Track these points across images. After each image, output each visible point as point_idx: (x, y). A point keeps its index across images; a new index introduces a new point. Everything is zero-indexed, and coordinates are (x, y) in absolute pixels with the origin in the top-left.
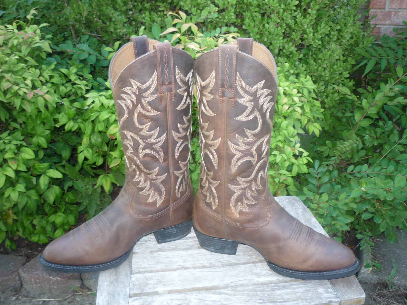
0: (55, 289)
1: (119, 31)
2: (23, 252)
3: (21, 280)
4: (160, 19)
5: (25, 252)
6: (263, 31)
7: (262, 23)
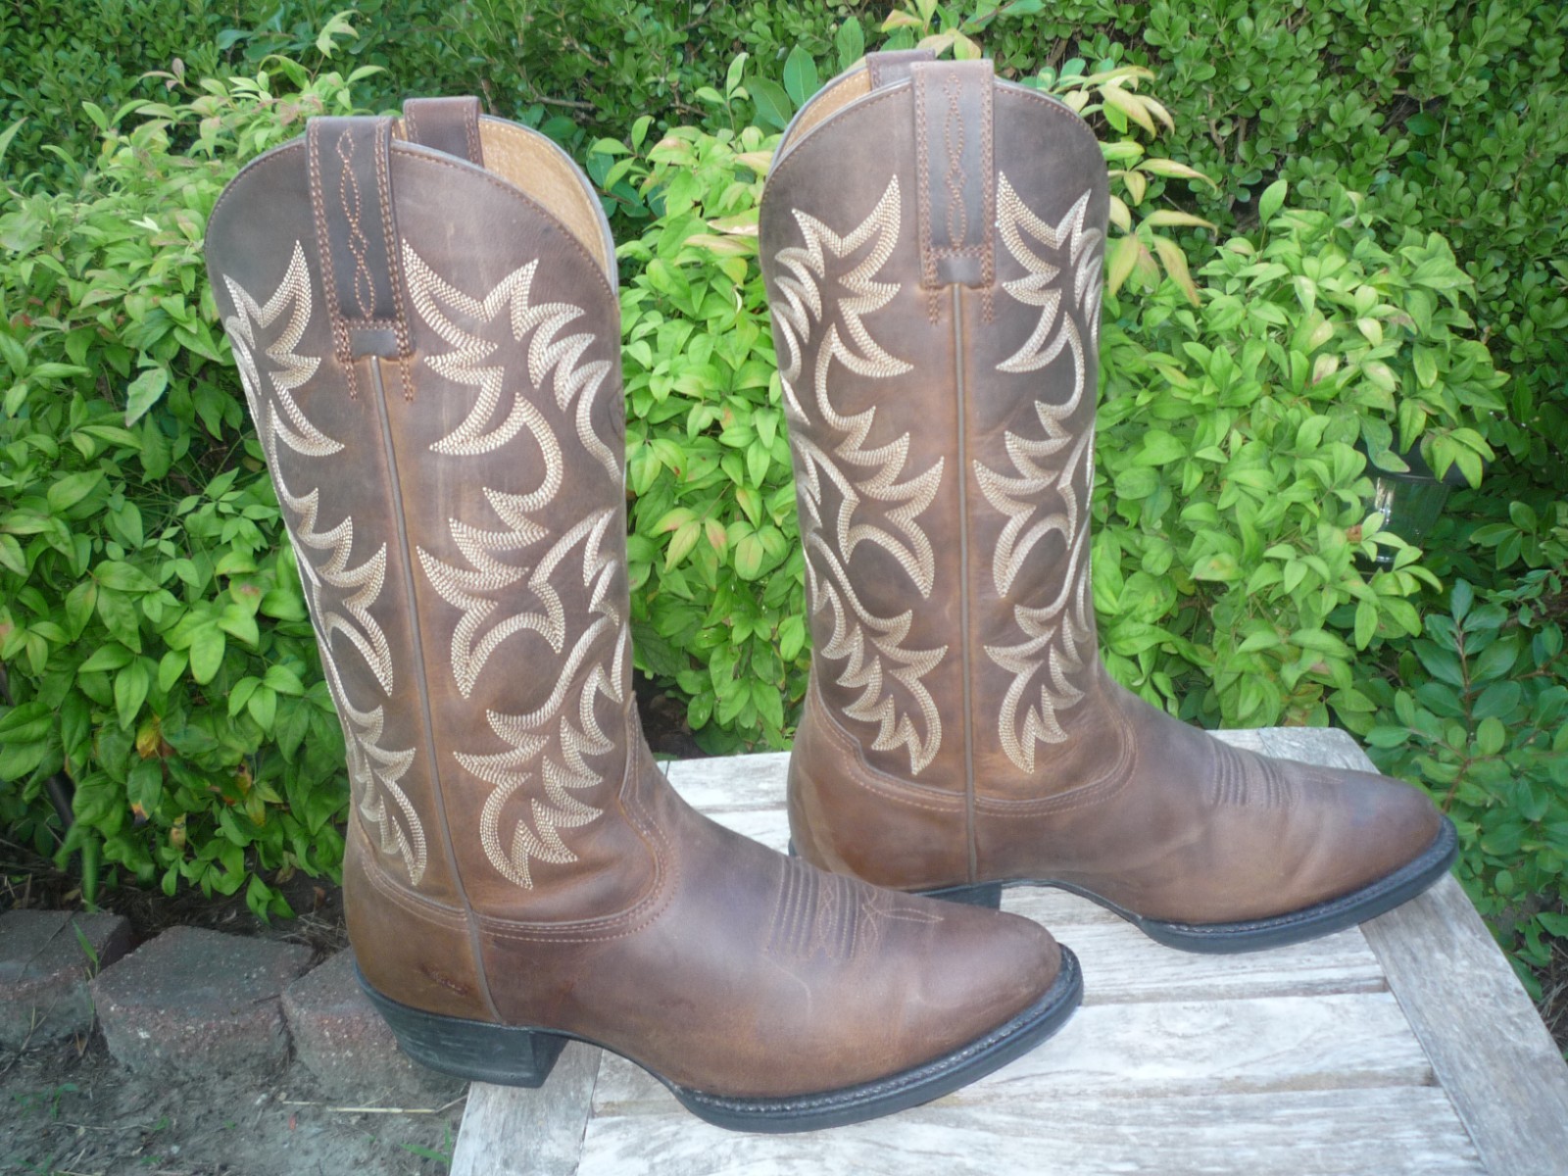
0: (407, 1071)
1: (651, 79)
2: (304, 929)
3: (289, 1033)
4: (809, 23)
5: (311, 928)
6: (1231, 48)
7: (1226, 15)
